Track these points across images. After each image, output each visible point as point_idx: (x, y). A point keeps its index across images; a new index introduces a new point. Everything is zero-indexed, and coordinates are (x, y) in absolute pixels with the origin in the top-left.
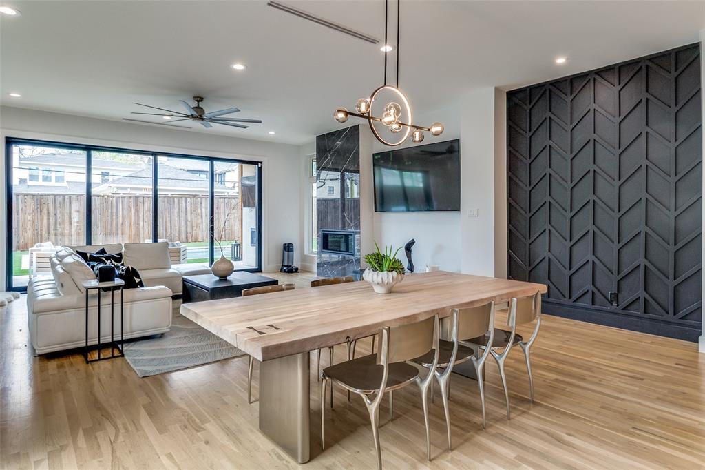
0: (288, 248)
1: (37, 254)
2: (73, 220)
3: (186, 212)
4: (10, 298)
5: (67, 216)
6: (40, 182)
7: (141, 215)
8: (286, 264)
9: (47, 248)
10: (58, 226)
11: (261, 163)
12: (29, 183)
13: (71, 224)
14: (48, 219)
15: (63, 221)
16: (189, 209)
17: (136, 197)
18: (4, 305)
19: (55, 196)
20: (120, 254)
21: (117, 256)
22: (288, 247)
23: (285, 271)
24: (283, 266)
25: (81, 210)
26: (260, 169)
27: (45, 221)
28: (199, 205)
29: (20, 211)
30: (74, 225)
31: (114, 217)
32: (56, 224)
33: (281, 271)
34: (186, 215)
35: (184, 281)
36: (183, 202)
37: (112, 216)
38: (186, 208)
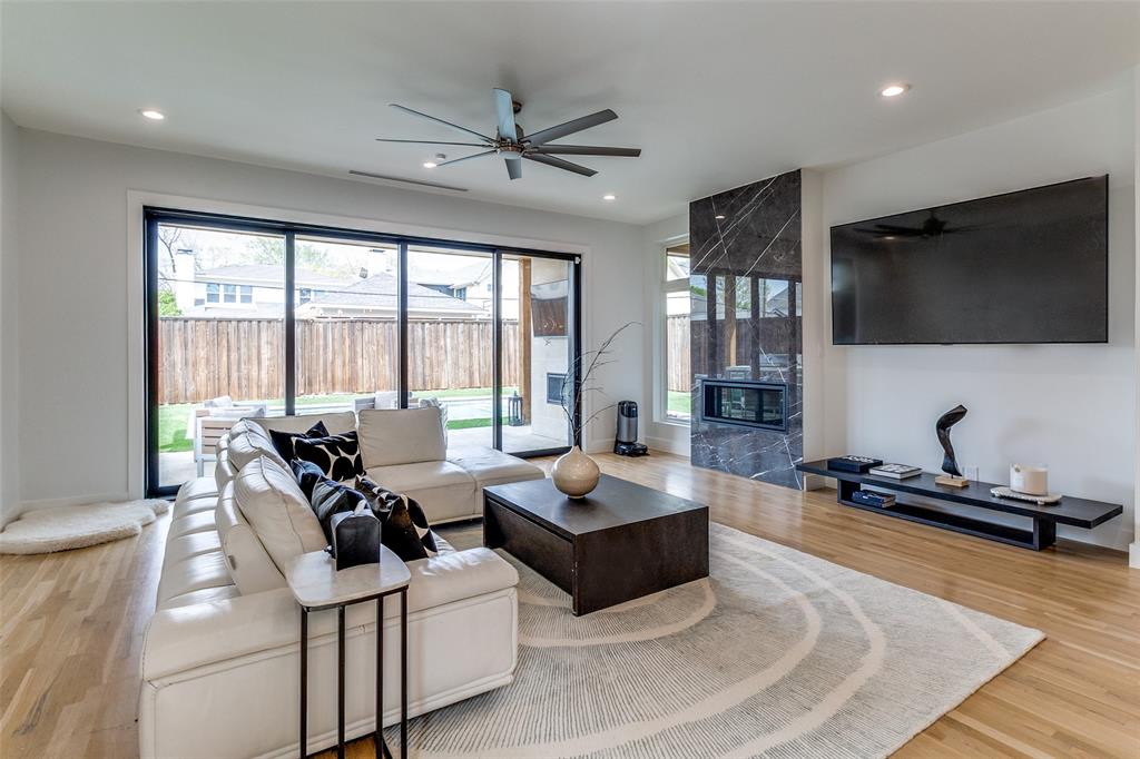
0: (628, 410)
1: (203, 422)
2: (263, 357)
3: (424, 343)
4: (148, 517)
5: (254, 351)
6: (221, 303)
7: (359, 350)
8: (624, 438)
9: (224, 408)
10: (243, 366)
11: (580, 256)
12: (207, 304)
13: (259, 363)
14: (228, 356)
15: (249, 359)
16: (427, 340)
17: (352, 322)
18: (135, 535)
19: (239, 321)
20: (354, 435)
21: (348, 440)
22: (629, 408)
23: (624, 453)
24: (618, 442)
25: (275, 343)
26: (578, 269)
27: (225, 358)
28: (441, 334)
29: (190, 344)
30: (265, 363)
31: (321, 352)
32: (239, 364)
33: (615, 452)
34: (423, 348)
35: (487, 495)
36: (420, 330)
37: (318, 350)
38: (424, 339)
